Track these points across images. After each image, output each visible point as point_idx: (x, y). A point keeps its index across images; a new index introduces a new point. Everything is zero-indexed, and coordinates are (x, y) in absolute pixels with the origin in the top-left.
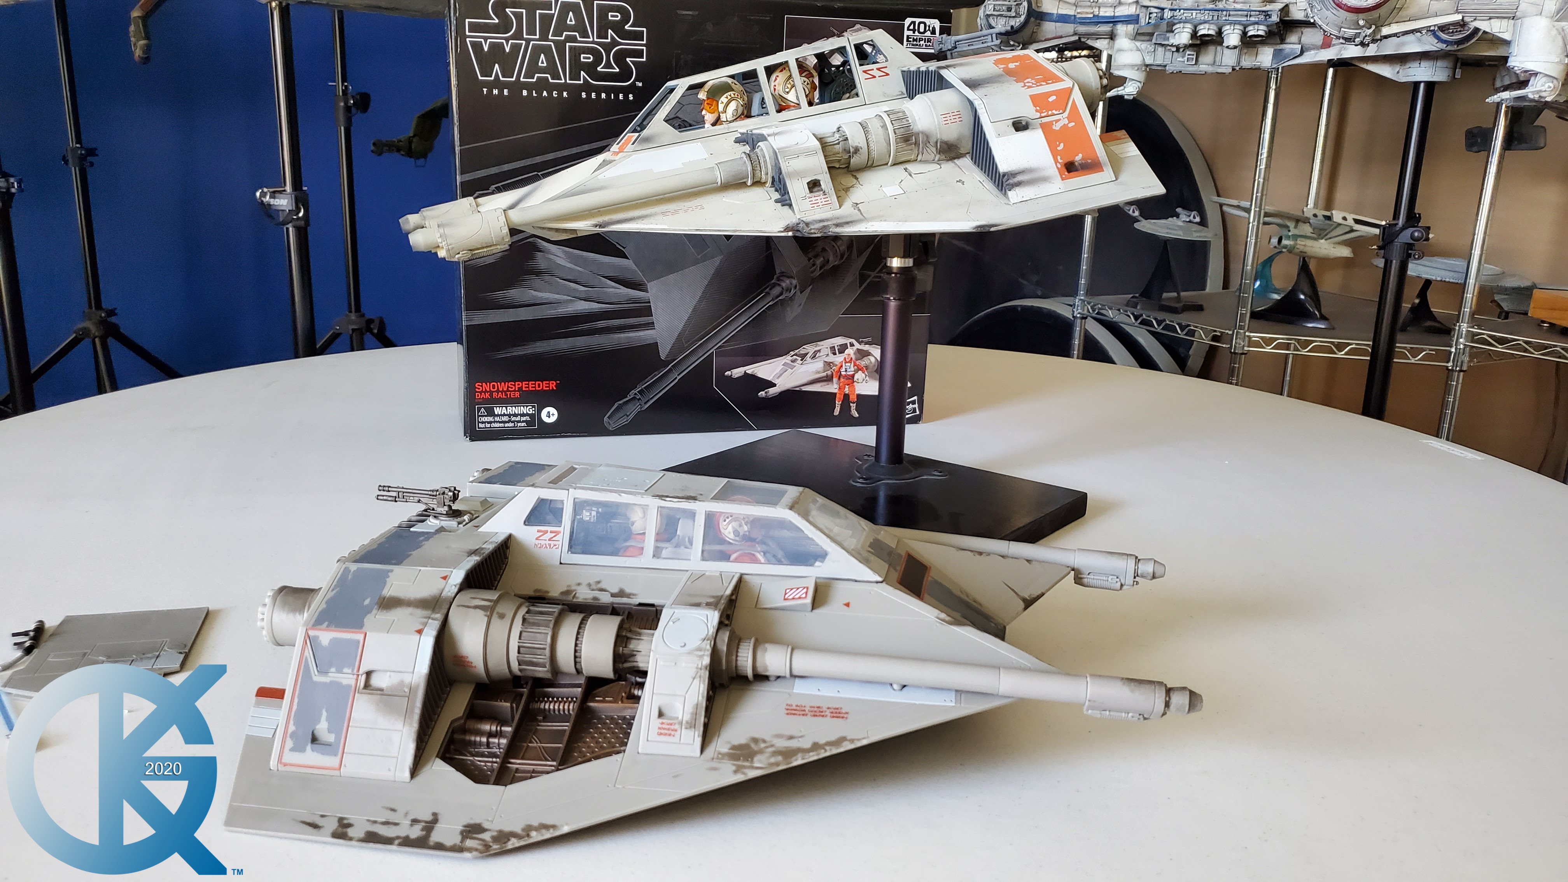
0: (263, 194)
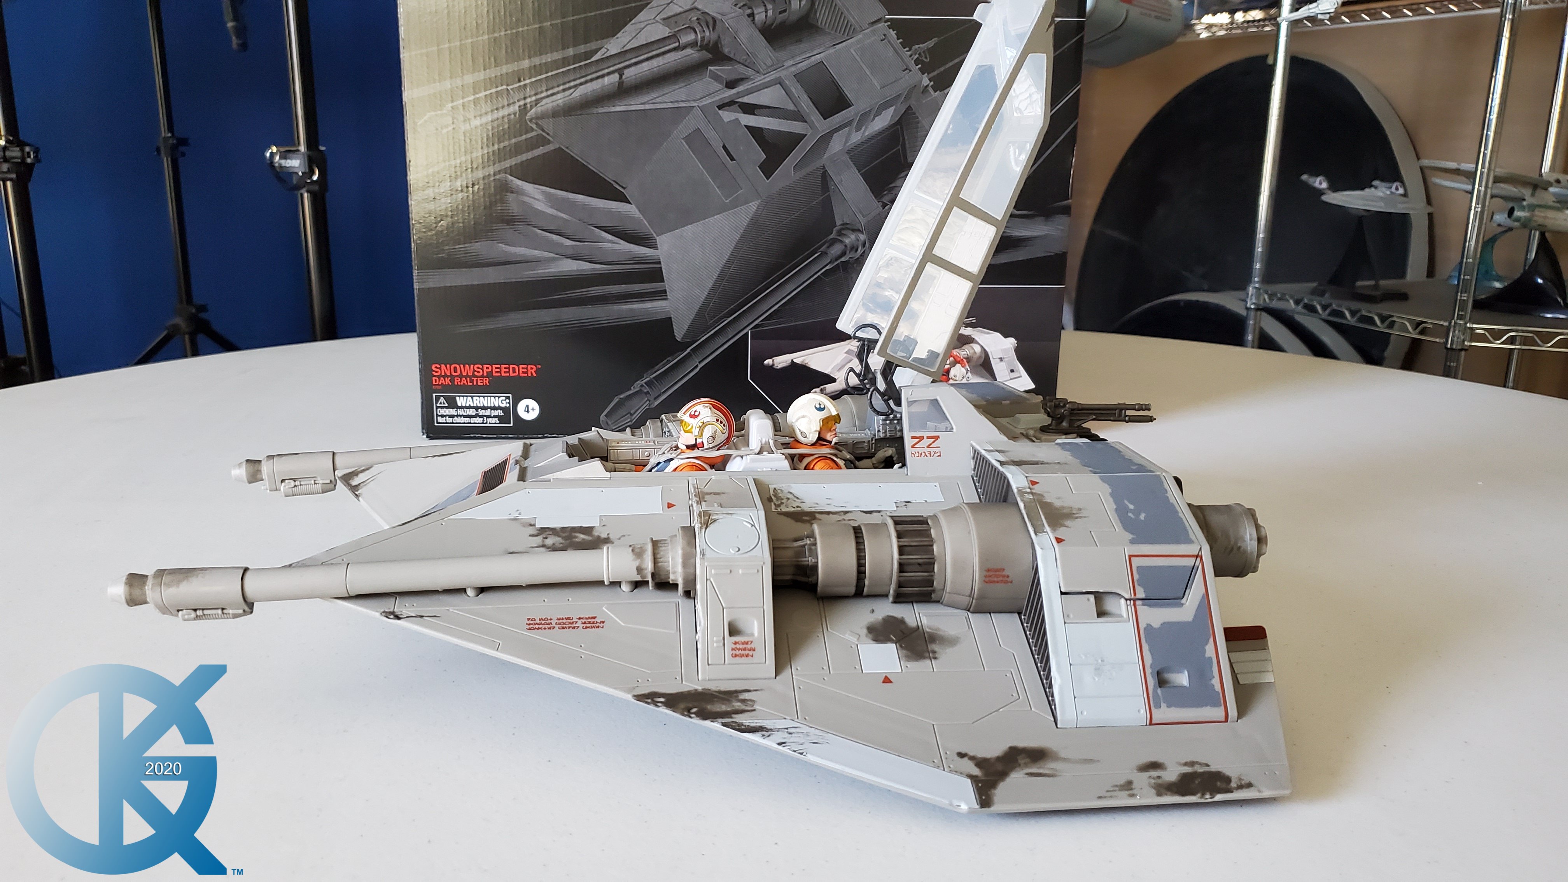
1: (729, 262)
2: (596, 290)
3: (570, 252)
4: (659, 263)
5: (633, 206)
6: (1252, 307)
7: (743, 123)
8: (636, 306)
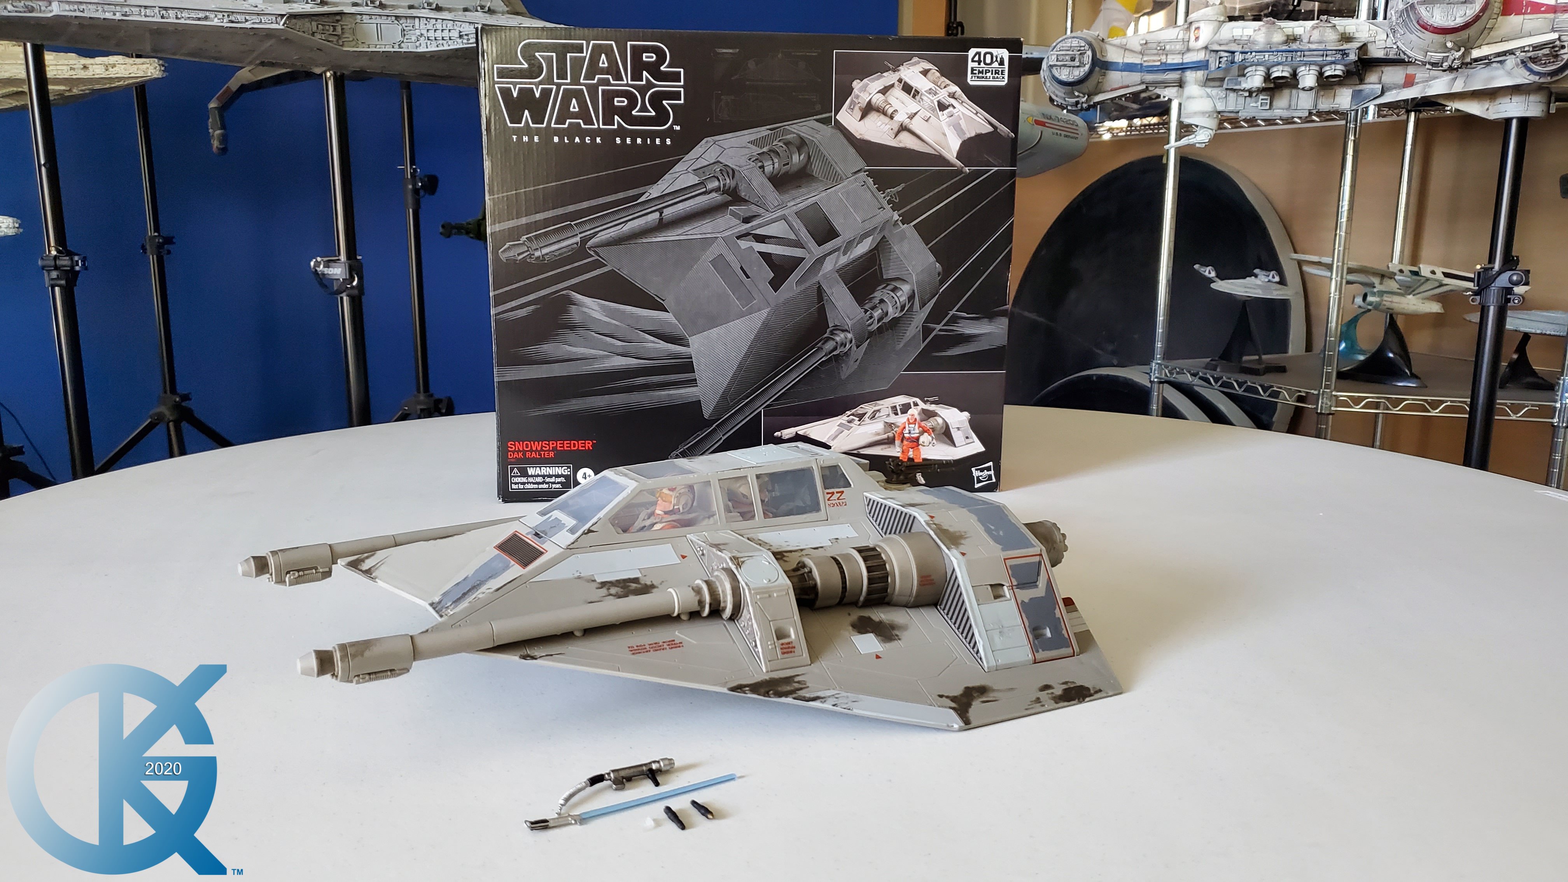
0: (318, 264)
1: (747, 356)
2: (641, 380)
3: (620, 351)
4: (691, 358)
5: (671, 314)
6: (1156, 380)
7: (756, 250)
8: (672, 392)
